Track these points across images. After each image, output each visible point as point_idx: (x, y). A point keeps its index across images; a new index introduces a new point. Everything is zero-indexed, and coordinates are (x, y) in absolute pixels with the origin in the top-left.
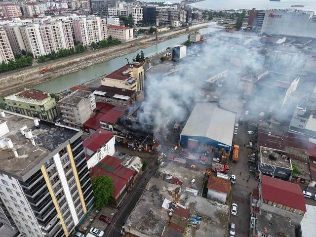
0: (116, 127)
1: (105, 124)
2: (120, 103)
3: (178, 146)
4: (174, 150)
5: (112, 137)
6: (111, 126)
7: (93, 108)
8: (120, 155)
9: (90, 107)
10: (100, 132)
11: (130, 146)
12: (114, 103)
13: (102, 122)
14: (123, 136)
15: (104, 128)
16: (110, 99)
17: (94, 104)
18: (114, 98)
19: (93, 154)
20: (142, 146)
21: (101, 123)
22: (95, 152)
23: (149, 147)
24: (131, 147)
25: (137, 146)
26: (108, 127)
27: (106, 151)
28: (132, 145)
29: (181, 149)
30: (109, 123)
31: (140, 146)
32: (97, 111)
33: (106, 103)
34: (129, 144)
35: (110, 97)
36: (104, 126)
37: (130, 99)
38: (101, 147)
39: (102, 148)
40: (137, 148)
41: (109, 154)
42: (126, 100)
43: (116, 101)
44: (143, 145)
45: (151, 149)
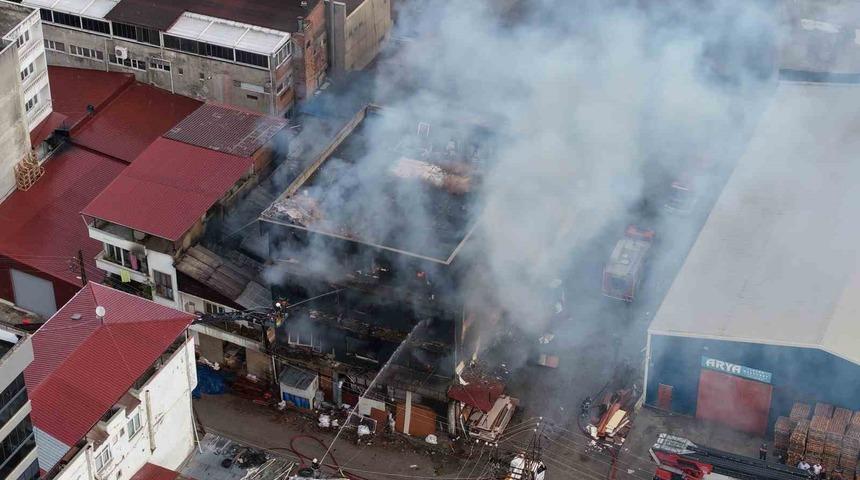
0: (198, 263)
1: (125, 244)
2: (218, 77)
3: (628, 408)
4: (603, 437)
5: (180, 342)
6: (160, 262)
7: (32, 121)
8: (226, 464)
9: (17, 117)
10: (100, 311)
11: (292, 398)
12: (177, 75)
13: (103, 226)
14: (242, 332)
15: (111, 268)
16: (144, 50)
17: (39, 88)
18: (173, 43)
19: (64, 463)
20: (381, 406)
21: (95, 234)
22: (79, 446)
23: (428, 416)
24: (297, 407)
25: (338, 401)
26: (141, 266)
27: (142, 441)
28: (310, 393)
29: (653, 433)
30: (150, 241)
31: (366, 405)
32: (55, 139)
33: (115, 75)
34: (285, 388)
35: (149, 36)
36: (114, 255)
37: (288, 46)
38: (110, 415)
39: (120, 421)
40: (341, 415)
41: (156, 460)
42: (258, 60)
43: (192, 63)
44: (380, 393)
45: (441, 428)
